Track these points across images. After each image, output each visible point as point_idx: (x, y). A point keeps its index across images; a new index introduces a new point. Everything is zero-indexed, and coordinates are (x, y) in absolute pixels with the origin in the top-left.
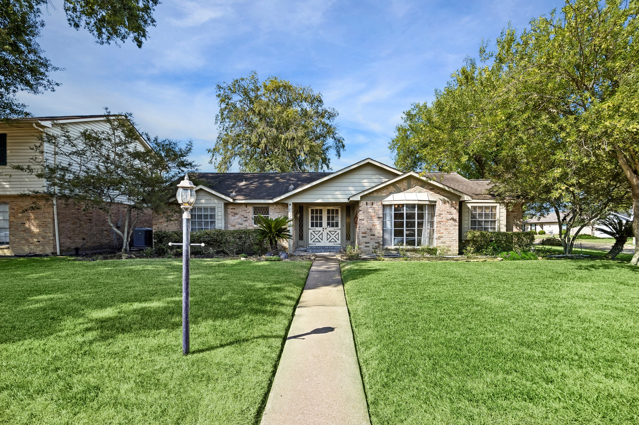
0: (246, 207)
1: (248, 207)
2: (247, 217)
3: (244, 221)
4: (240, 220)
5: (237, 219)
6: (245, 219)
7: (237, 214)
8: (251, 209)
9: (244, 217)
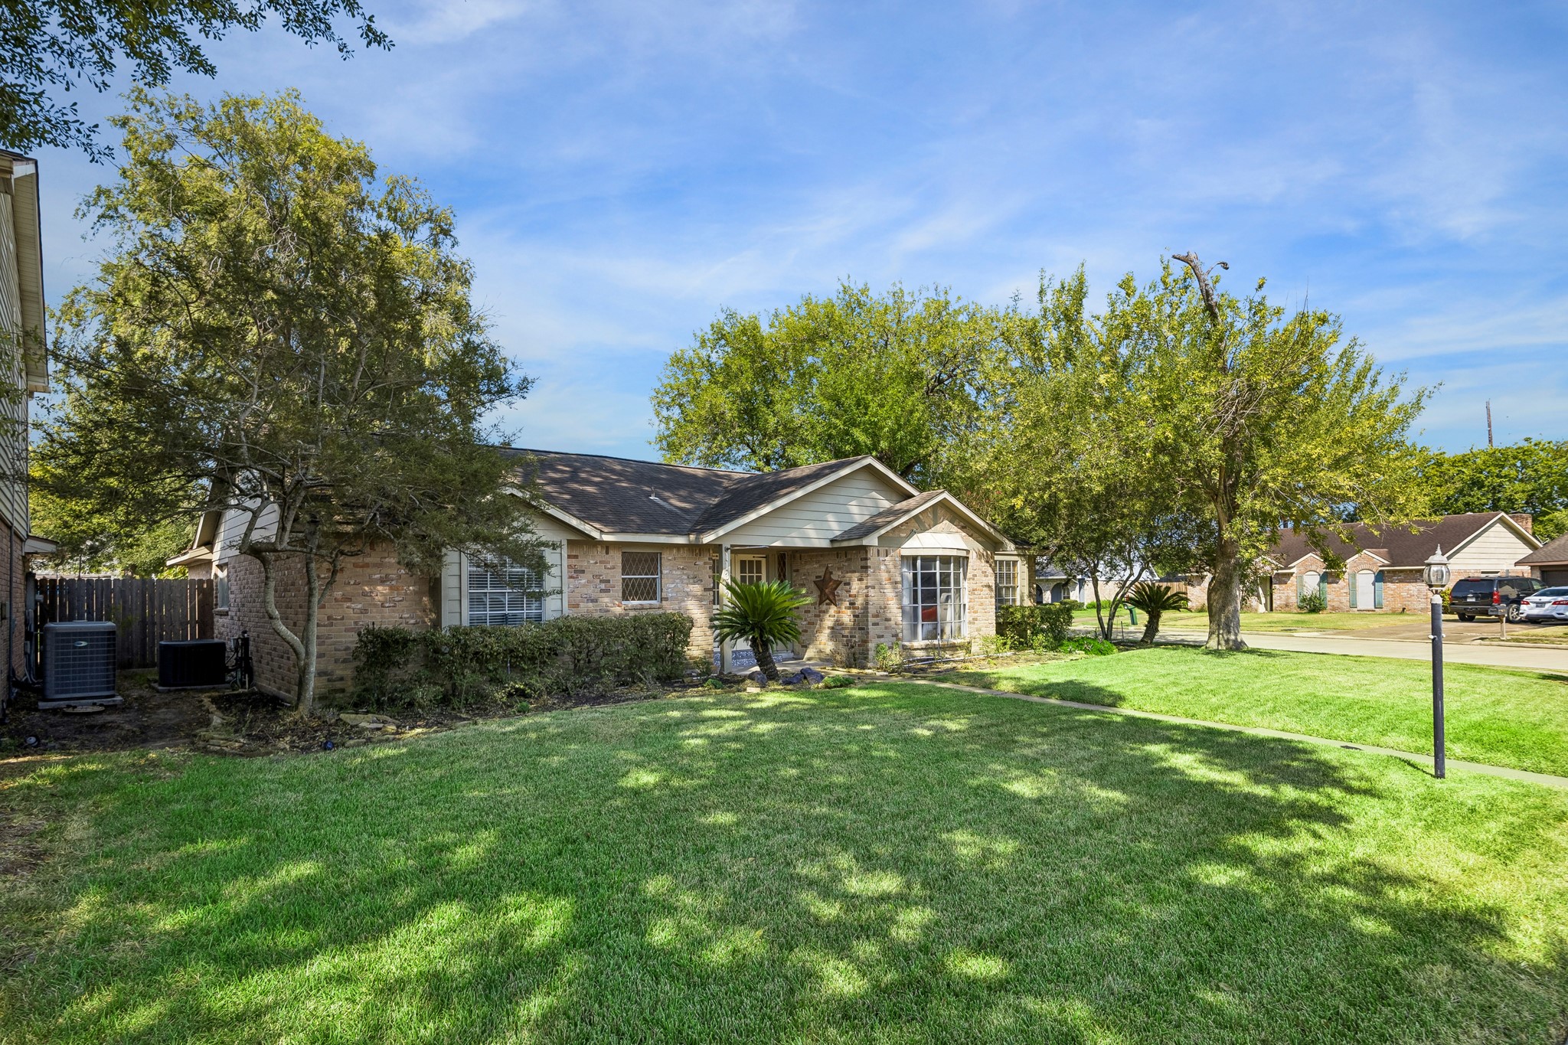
0: (607, 553)
1: (611, 552)
2: (608, 581)
3: (602, 591)
4: (590, 591)
5: (584, 586)
6: (603, 586)
7: (583, 572)
8: (616, 558)
9: (602, 581)
